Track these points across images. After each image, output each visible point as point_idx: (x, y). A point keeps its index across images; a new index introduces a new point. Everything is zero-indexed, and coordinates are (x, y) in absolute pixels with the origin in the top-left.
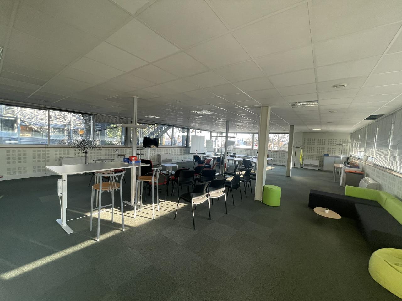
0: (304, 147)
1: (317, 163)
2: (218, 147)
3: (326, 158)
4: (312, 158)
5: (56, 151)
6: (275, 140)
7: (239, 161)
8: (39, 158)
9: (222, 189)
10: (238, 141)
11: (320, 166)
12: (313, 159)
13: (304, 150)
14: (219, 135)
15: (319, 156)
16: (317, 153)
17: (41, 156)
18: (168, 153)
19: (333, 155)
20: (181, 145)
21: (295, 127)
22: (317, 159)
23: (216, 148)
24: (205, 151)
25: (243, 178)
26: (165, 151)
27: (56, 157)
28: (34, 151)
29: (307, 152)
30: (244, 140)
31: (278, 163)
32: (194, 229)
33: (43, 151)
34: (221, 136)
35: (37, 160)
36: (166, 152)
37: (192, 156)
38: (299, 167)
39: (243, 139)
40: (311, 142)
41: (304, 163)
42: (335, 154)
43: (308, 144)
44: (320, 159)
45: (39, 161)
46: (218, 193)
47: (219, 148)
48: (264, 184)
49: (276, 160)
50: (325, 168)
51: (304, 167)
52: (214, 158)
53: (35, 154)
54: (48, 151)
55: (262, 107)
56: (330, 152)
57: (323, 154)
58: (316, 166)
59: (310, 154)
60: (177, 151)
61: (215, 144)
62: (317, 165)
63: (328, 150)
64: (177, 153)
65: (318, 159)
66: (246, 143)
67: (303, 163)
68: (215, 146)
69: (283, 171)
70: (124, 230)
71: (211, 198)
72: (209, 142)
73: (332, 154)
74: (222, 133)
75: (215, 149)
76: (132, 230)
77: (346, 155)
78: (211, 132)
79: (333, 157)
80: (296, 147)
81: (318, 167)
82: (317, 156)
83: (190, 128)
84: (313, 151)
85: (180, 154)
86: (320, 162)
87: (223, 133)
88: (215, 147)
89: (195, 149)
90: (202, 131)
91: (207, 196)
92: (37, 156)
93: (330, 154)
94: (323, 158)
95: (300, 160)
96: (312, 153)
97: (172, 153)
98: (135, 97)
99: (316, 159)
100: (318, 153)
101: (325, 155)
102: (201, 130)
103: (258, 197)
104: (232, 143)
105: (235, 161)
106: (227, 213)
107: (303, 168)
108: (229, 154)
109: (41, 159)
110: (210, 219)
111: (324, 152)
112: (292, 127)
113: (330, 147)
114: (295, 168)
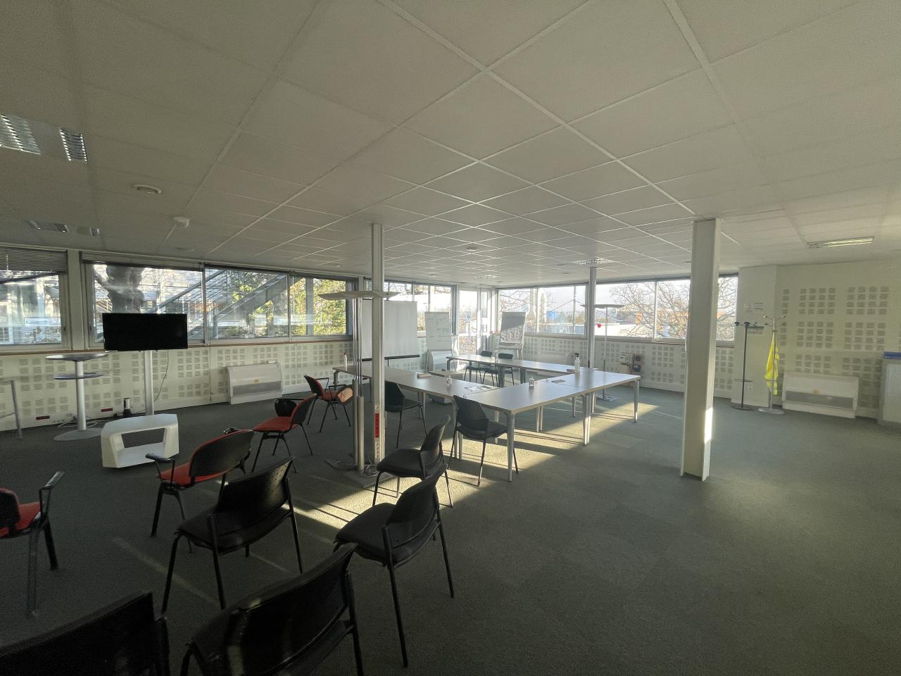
0: (784, 324)
1: (848, 389)
3: (893, 367)
4: (822, 369)
11: (862, 404)
12: (826, 373)
13: (784, 337)
15: (857, 360)
16: (848, 347)
22: (845, 374)
29: (800, 344)
38: (766, 405)
40: (817, 301)
41: (787, 387)
43: (802, 312)
44: (862, 372)
50: (890, 413)
51: (787, 406)
57: (875, 350)
58: (842, 402)
59: (814, 351)
60: (312, 353)
62: (851, 400)
64: (307, 361)
65: (851, 371)
67: (780, 388)
80: (747, 324)
81: (855, 405)
82: (846, 360)
84: (829, 339)
86: (863, 384)
94: (880, 370)
95: (768, 376)
96: (824, 348)
99: (841, 370)
100: (853, 349)
101: (890, 355)
104: (519, 319)
107: (780, 407)
111: (881, 341)
114: (742, 407)
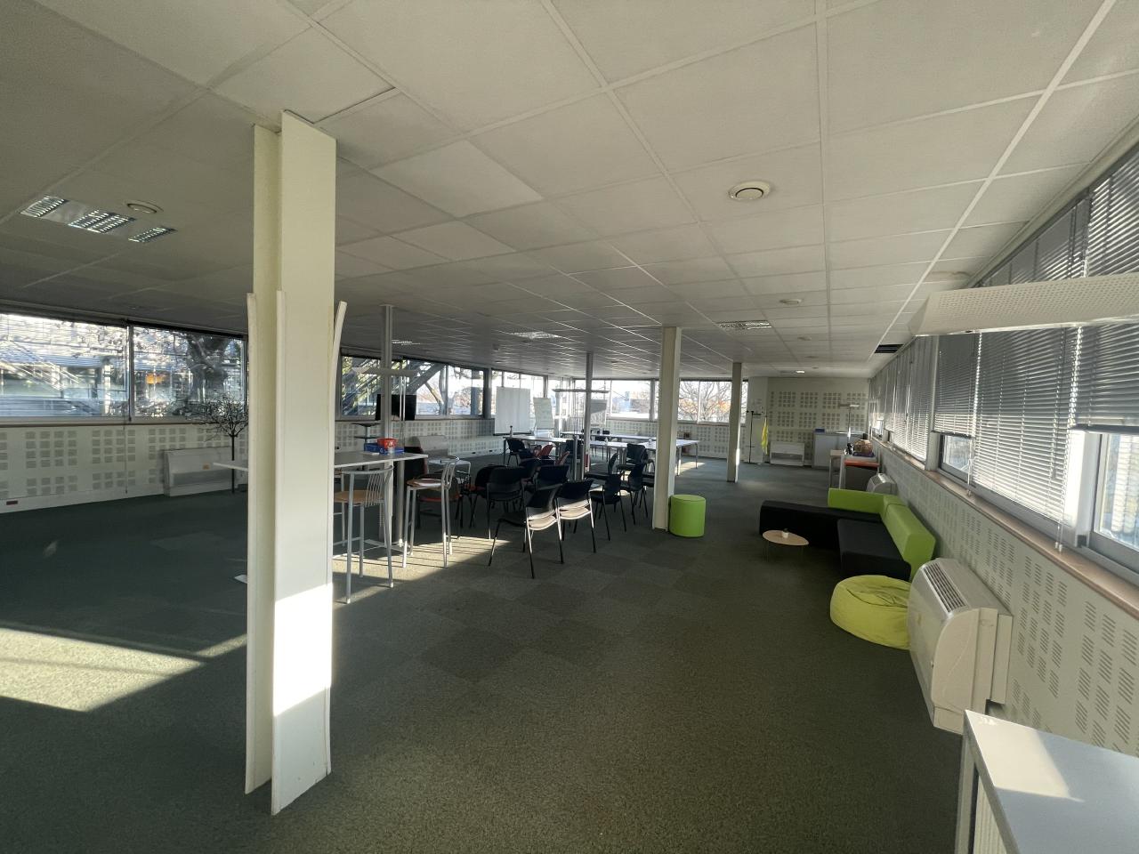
0: (771, 412)
1: (798, 449)
2: (563, 417)
3: (819, 438)
4: (789, 439)
5: (152, 432)
6: (711, 395)
7: (620, 449)
8: (108, 451)
9: (585, 503)
10: (616, 400)
11: (806, 458)
12: (791, 441)
13: (771, 420)
14: (565, 385)
15: (804, 434)
16: (800, 426)
17: (114, 446)
18: (436, 435)
19: (835, 430)
20: (468, 411)
21: (745, 367)
22: (799, 442)
23: (560, 418)
24: (532, 428)
25: (628, 483)
26: (429, 430)
27: (152, 448)
28: (96, 434)
29: (779, 425)
30: (631, 397)
31: (712, 453)
32: (533, 577)
33: (119, 433)
34: (572, 388)
35: (102, 456)
36: (431, 432)
37: (501, 440)
38: (760, 461)
39: (627, 394)
40: (787, 399)
41: (772, 451)
42: (838, 428)
43: (780, 405)
44: (806, 440)
45: (108, 460)
46: (577, 511)
47: (566, 418)
48: (671, 492)
49: (709, 447)
50: (817, 462)
51: (772, 462)
52: (557, 443)
53: (99, 441)
54: (132, 433)
55: (665, 327)
56: (828, 423)
57: (812, 427)
58: (797, 458)
59: (785, 428)
60: (460, 428)
61: (557, 407)
62: (801, 456)
63: (824, 419)
64: (459, 435)
65: (801, 440)
66: (635, 405)
67: (769, 451)
68: (557, 415)
69: (720, 470)
70: (392, 585)
71: (562, 520)
72: (542, 403)
73: (833, 428)
74: (574, 379)
75: (557, 421)
76: (407, 587)
77: (862, 430)
78: (546, 378)
79: (834, 434)
80: (753, 412)
81: (803, 459)
82: (800, 434)
83: (493, 369)
84: (792, 422)
85: (468, 437)
86: (806, 447)
87: (577, 381)
88: (557, 417)
89: (507, 422)
90: (523, 376)
91: (555, 515)
92: (102, 447)
93: (828, 428)
94: (813, 439)
95: (763, 443)
96: (802, 428)
97: (446, 433)
98: (387, 306)
99: (797, 439)
101: (818, 430)
102: (520, 373)
103: (659, 521)
104: (601, 406)
105: (609, 449)
106: (595, 551)
107: (769, 462)
108: (594, 434)
109: (115, 455)
110: (562, 562)
111: (814, 423)
112: (737, 367)
113: (827, 411)
114: (750, 463)
